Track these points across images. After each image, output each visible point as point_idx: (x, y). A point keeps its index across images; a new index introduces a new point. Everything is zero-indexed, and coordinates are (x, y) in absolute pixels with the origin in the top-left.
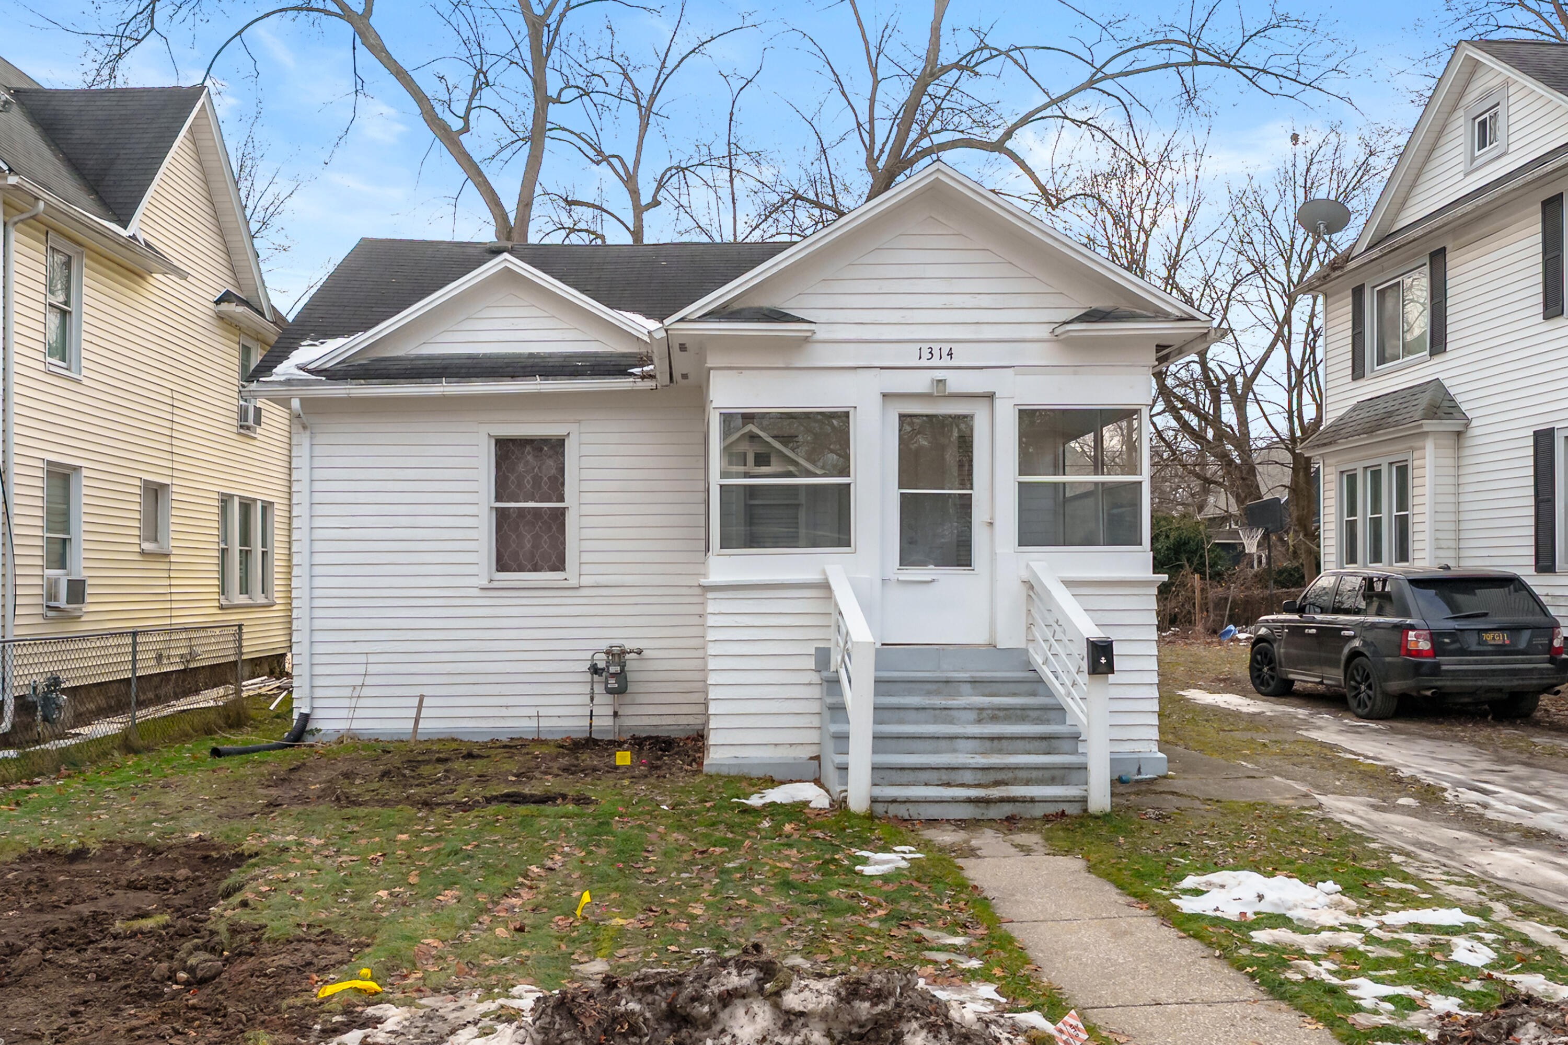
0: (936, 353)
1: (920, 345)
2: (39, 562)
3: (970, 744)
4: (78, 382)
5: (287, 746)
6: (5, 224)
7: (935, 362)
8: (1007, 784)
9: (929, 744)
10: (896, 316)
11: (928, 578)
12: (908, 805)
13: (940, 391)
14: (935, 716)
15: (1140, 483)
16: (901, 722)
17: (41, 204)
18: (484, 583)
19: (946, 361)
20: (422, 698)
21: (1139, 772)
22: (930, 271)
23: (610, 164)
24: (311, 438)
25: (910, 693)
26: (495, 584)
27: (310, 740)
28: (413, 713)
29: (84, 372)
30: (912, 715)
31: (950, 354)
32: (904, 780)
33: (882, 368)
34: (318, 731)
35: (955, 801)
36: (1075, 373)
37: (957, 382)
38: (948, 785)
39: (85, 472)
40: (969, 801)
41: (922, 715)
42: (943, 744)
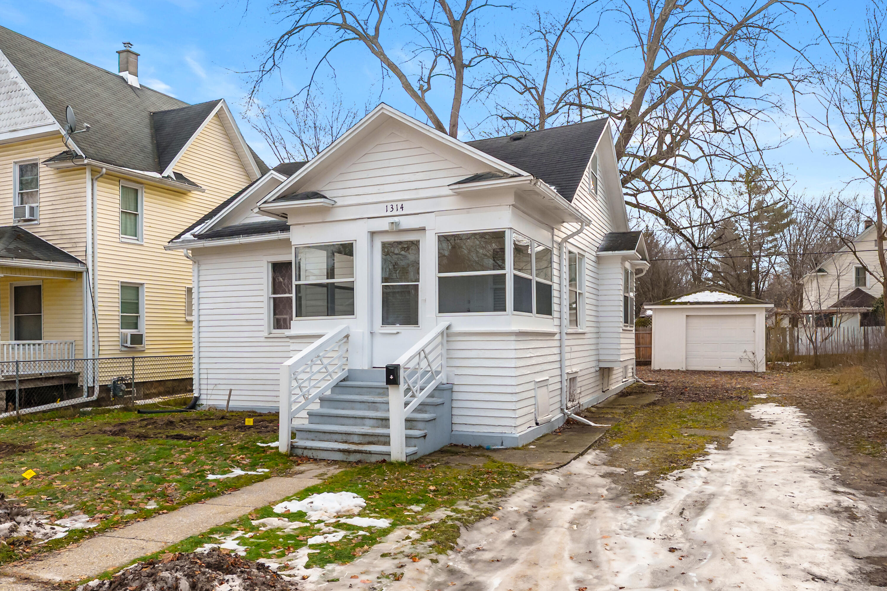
0: (395, 207)
1: (386, 204)
2: (117, 326)
3: (372, 422)
4: (142, 245)
5: (183, 411)
6: (92, 180)
7: (395, 213)
8: (374, 444)
9: (351, 421)
10: (375, 189)
11: (395, 332)
12: (313, 451)
13: (396, 229)
14: (369, 406)
15: (505, 274)
16: (353, 409)
17: (104, 170)
18: (266, 335)
19: (400, 212)
20: (231, 390)
21: (502, 445)
22: (394, 163)
23: (530, 92)
24: (199, 267)
25: (369, 394)
26: (271, 336)
27: (198, 408)
28: (227, 398)
29: (145, 240)
30: (358, 405)
31: (402, 208)
32: (325, 439)
33: (368, 218)
34: (202, 404)
35: (333, 450)
36: (468, 213)
37: (406, 223)
38: (346, 442)
39: (146, 286)
40: (340, 450)
41: (363, 405)
42: (359, 421)
